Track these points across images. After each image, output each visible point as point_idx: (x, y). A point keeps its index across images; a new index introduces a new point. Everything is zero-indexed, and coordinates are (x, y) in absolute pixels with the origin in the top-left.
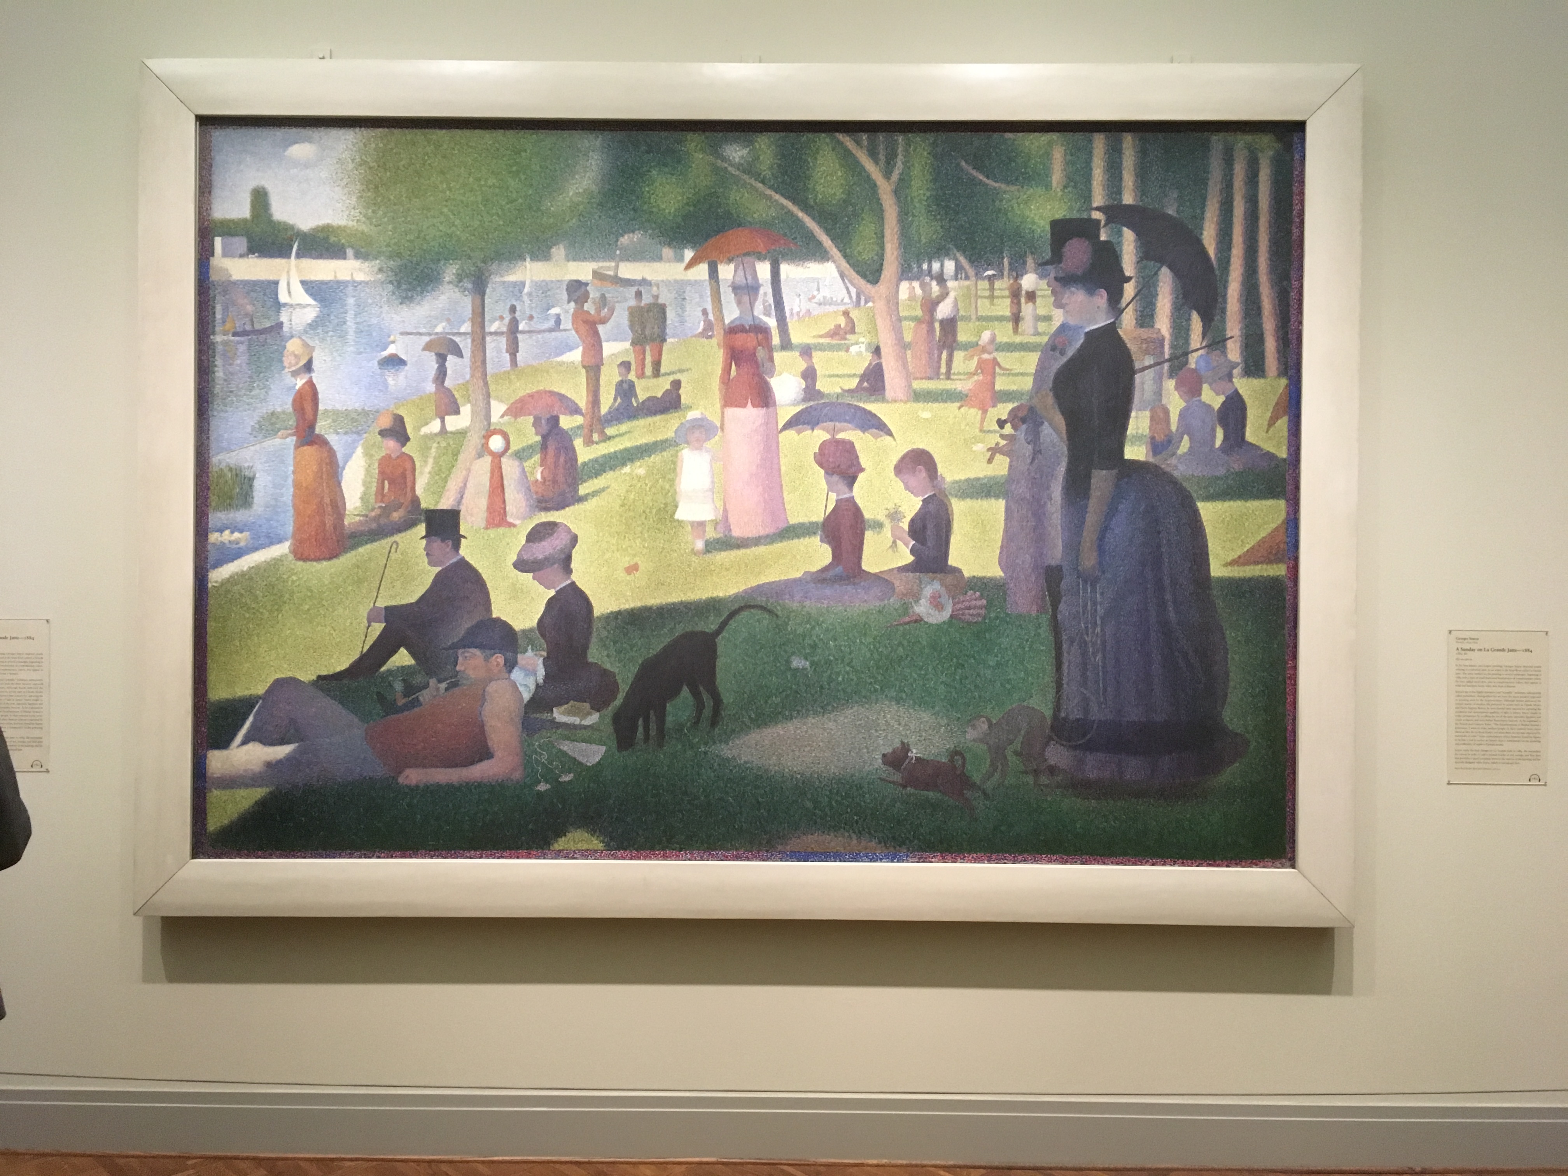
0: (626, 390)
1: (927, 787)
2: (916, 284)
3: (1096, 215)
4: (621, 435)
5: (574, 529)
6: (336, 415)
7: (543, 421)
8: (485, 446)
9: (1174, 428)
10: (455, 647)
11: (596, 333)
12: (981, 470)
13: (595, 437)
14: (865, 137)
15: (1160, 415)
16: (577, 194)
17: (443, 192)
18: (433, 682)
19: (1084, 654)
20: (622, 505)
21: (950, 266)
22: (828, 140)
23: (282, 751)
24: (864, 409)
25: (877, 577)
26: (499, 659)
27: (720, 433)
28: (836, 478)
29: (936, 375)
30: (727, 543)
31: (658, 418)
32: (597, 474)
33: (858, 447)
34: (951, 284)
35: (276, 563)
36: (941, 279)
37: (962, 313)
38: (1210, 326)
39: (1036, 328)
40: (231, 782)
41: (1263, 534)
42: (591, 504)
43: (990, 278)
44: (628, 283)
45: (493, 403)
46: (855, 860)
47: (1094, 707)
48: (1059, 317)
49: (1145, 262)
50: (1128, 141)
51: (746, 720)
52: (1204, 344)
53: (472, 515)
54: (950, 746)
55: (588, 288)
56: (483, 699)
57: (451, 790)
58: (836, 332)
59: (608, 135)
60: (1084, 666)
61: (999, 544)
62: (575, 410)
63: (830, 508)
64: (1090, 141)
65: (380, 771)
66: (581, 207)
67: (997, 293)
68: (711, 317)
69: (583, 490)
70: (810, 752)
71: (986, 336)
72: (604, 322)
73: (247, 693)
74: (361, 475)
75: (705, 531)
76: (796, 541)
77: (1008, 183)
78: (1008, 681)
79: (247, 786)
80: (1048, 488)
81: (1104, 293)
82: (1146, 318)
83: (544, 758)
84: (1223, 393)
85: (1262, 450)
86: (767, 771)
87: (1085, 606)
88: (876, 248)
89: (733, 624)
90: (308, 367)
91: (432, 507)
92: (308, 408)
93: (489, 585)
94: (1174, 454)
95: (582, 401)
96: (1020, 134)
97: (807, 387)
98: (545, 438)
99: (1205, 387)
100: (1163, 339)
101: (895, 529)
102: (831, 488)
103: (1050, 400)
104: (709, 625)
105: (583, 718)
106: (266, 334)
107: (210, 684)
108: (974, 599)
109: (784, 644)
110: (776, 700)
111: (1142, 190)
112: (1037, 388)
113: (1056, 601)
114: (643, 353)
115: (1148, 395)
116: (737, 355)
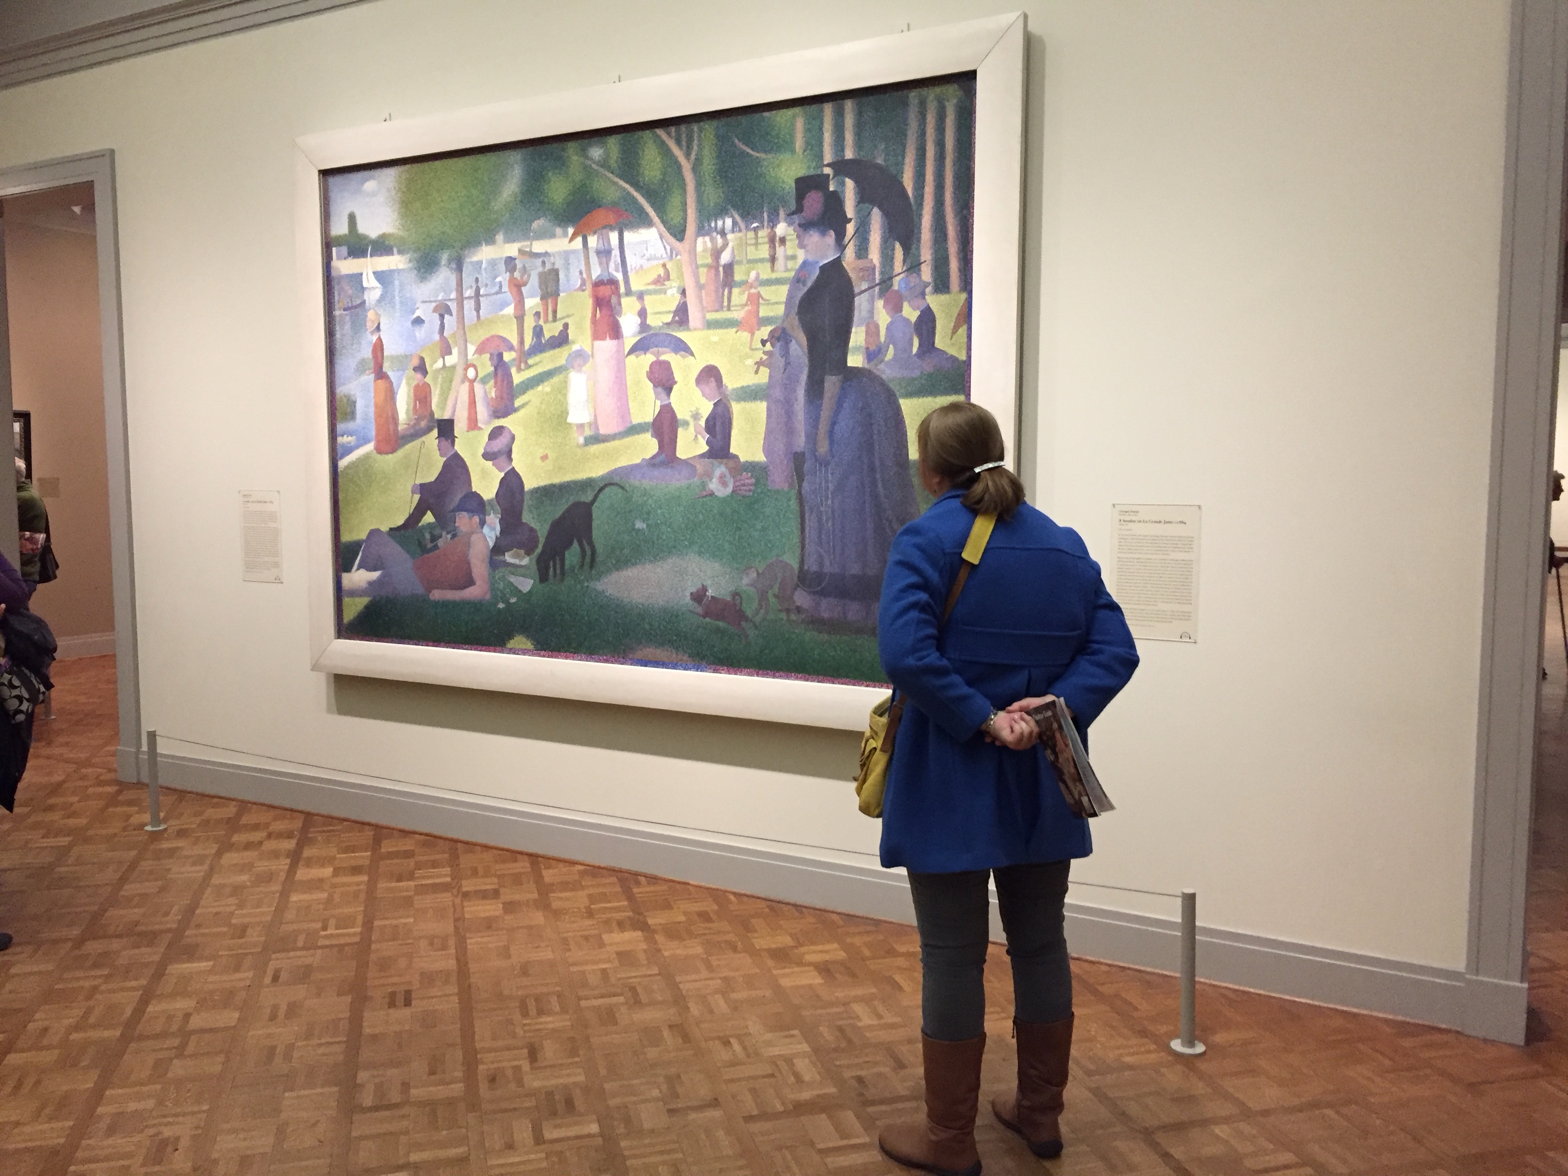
0: (538, 332)
1: (718, 617)
2: (707, 239)
3: (827, 171)
4: (536, 364)
5: (513, 432)
6: (393, 358)
7: (495, 358)
8: (465, 375)
9: (882, 339)
10: (454, 511)
11: (521, 293)
12: (751, 379)
13: (523, 366)
14: (673, 129)
15: (872, 330)
16: (508, 196)
17: (439, 203)
18: (444, 533)
19: (820, 520)
20: (538, 413)
21: (729, 222)
22: (651, 135)
24: (676, 337)
25: (686, 462)
26: (476, 519)
27: (591, 360)
28: (660, 389)
29: (720, 308)
30: (596, 439)
31: (557, 350)
32: (524, 393)
33: (672, 365)
34: (730, 236)
35: (367, 457)
36: (723, 233)
37: (737, 258)
38: (909, 253)
39: (786, 266)
40: (353, 593)
43: (755, 230)
44: (537, 255)
45: (469, 345)
46: (675, 667)
47: (827, 563)
48: (801, 256)
49: (861, 205)
50: (849, 105)
51: (609, 564)
52: (905, 268)
53: (460, 422)
54: (732, 588)
55: (517, 261)
56: (469, 546)
57: (455, 604)
58: (659, 281)
59: (524, 150)
60: (821, 528)
61: (763, 436)
63: (656, 411)
64: (822, 111)
65: (420, 590)
66: (511, 204)
67: (760, 241)
68: (585, 276)
69: (517, 403)
70: (647, 589)
71: (753, 274)
72: (525, 284)
75: (584, 431)
76: (636, 436)
77: (765, 152)
78: (770, 541)
79: (361, 596)
80: (795, 391)
81: (832, 233)
82: (862, 251)
83: (501, 586)
84: (918, 309)
85: (947, 354)
86: (622, 601)
87: (821, 483)
88: (682, 213)
89: (601, 496)
90: (378, 328)
91: (440, 418)
92: (379, 354)
93: (470, 469)
94: (882, 361)
95: (515, 342)
96: (774, 112)
97: (642, 323)
98: (496, 368)
99: (906, 305)
100: (875, 266)
101: (696, 427)
102: (657, 397)
103: (796, 322)
104: (588, 497)
105: (521, 560)
106: (358, 308)
107: (342, 532)
108: (747, 478)
109: (631, 511)
110: (626, 551)
111: (859, 146)
112: (787, 314)
113: (801, 479)
114: (547, 305)
115: (864, 313)
116: (599, 302)
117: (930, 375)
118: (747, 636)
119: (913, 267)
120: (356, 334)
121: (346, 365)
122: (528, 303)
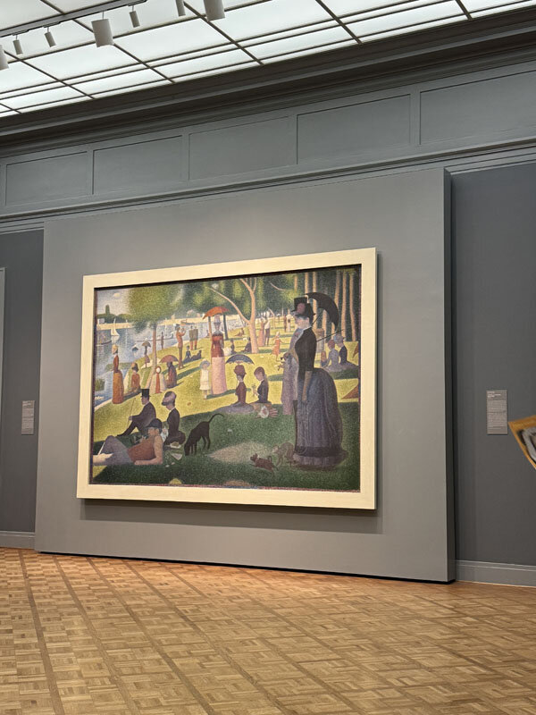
0: (188, 354)
1: (262, 467)
5: (176, 393)
7: (169, 363)
8: (155, 371)
9: (327, 358)
10: (148, 427)
11: (181, 339)
12: (276, 373)
13: (181, 367)
14: (247, 279)
15: (323, 354)
16: (178, 301)
17: (147, 303)
18: (143, 437)
19: (303, 427)
20: (187, 386)
21: (268, 313)
22: (238, 281)
23: (109, 455)
24: (246, 356)
25: (249, 405)
26: (158, 430)
27: (211, 365)
28: (239, 376)
29: (264, 345)
31: (196, 361)
32: (181, 378)
34: (268, 319)
35: (109, 405)
36: (266, 317)
38: (337, 327)
39: (290, 330)
40: (98, 464)
42: (179, 386)
43: (279, 316)
44: (189, 324)
45: (158, 359)
46: (244, 488)
47: (306, 443)
48: (296, 327)
49: (319, 309)
50: (314, 273)
51: (216, 447)
53: (152, 390)
55: (180, 326)
56: (154, 441)
58: (239, 335)
59: (185, 284)
60: (304, 429)
61: (281, 394)
63: (238, 385)
64: (304, 275)
65: (130, 461)
66: (179, 304)
67: (280, 320)
68: (209, 332)
69: (178, 382)
70: (232, 456)
71: (277, 333)
72: (183, 335)
75: (207, 393)
76: (229, 395)
77: (284, 288)
78: (283, 435)
79: (102, 465)
80: (294, 377)
81: (308, 318)
82: (319, 326)
83: (168, 458)
84: (341, 347)
85: (351, 363)
86: (221, 462)
87: (304, 412)
88: (249, 310)
90: (117, 352)
91: (143, 388)
92: (117, 363)
93: (156, 409)
94: (327, 366)
95: (178, 358)
96: (285, 274)
97: (232, 350)
98: (169, 368)
99: (336, 345)
100: (324, 331)
101: (254, 391)
102: (238, 379)
103: (294, 351)
106: (108, 344)
107: (94, 438)
108: (274, 411)
109: (226, 425)
110: (223, 441)
111: (318, 288)
112: (291, 348)
113: (296, 411)
114: (193, 343)
115: (320, 348)
116: (215, 342)
118: (274, 474)
119: (339, 332)
121: (101, 367)
122: (184, 342)
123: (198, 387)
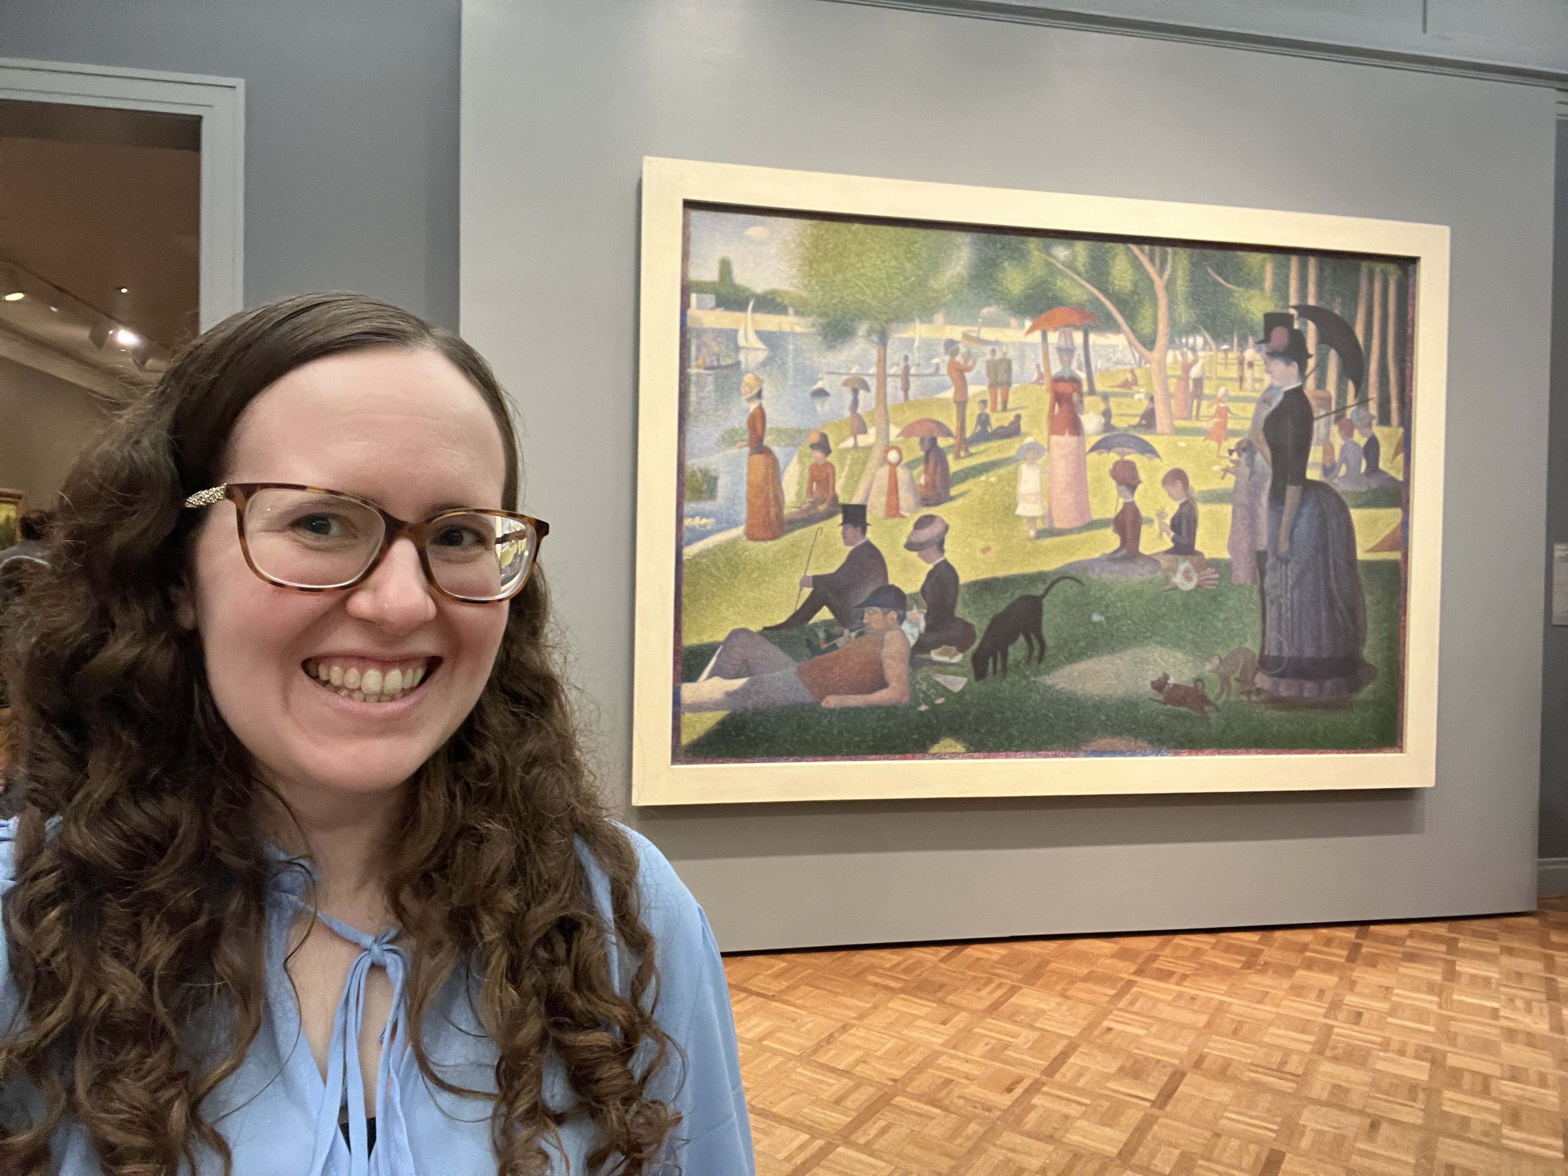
0: (983, 421)
1: (1180, 704)
2: (1178, 353)
3: (1293, 311)
4: (979, 453)
5: (946, 519)
6: (779, 431)
7: (926, 442)
8: (885, 458)
9: (1337, 458)
10: (862, 606)
11: (963, 379)
12: (1217, 484)
13: (962, 454)
14: (1147, 247)
15: (1328, 449)
16: (953, 276)
17: (859, 269)
18: (846, 631)
19: (1280, 612)
20: (981, 504)
21: (1200, 341)
22: (1122, 248)
23: (737, 683)
25: (1149, 557)
27: (1046, 453)
28: (1123, 488)
29: (1189, 417)
30: (1050, 532)
31: (1005, 441)
32: (963, 481)
33: (1138, 465)
34: (1201, 354)
35: (734, 541)
36: (1193, 349)
37: (1207, 374)
38: (1359, 391)
39: (1253, 387)
40: (698, 708)
41: (1388, 531)
42: (959, 502)
43: (1226, 351)
44: (986, 343)
45: (891, 426)
46: (1133, 753)
47: (1285, 648)
48: (1268, 380)
49: (1321, 345)
50: (1312, 262)
51: (1062, 658)
53: (875, 508)
54: (1194, 675)
55: (959, 345)
56: (881, 644)
58: (1126, 384)
59: (976, 235)
60: (1280, 620)
61: (1228, 535)
62: (949, 434)
63: (1120, 507)
64: (1289, 261)
65: (807, 697)
66: (956, 286)
67: (1229, 361)
69: (953, 492)
70: (1104, 681)
71: (1222, 390)
72: (969, 370)
73: (711, 640)
74: (796, 478)
75: (1035, 524)
76: (1096, 531)
77: (1239, 285)
78: (1232, 630)
79: (712, 709)
80: (1259, 497)
81: (1296, 364)
82: (1321, 383)
83: (924, 686)
84: (1366, 436)
85: (1388, 475)
86: (1075, 694)
87: (1281, 579)
88: (1153, 326)
89: (1054, 590)
90: (759, 395)
91: (847, 502)
92: (759, 426)
93: (887, 561)
94: (1336, 476)
95: (953, 428)
96: (1246, 253)
97: (1105, 422)
98: (927, 453)
99: (1356, 431)
100: (1331, 398)
101: (1161, 524)
102: (1120, 494)
103: (1261, 437)
104: (1037, 590)
105: (951, 657)
107: (684, 634)
108: (1211, 574)
109: (1087, 605)
110: (1082, 644)
111: (1320, 296)
112: (1253, 428)
113: (1263, 575)
114: (996, 394)
115: (1322, 436)
116: (1059, 398)
117: (1375, 490)
118: (1209, 719)
119: (1363, 401)
120: (722, 398)
122: (972, 390)
123: (1010, 508)
